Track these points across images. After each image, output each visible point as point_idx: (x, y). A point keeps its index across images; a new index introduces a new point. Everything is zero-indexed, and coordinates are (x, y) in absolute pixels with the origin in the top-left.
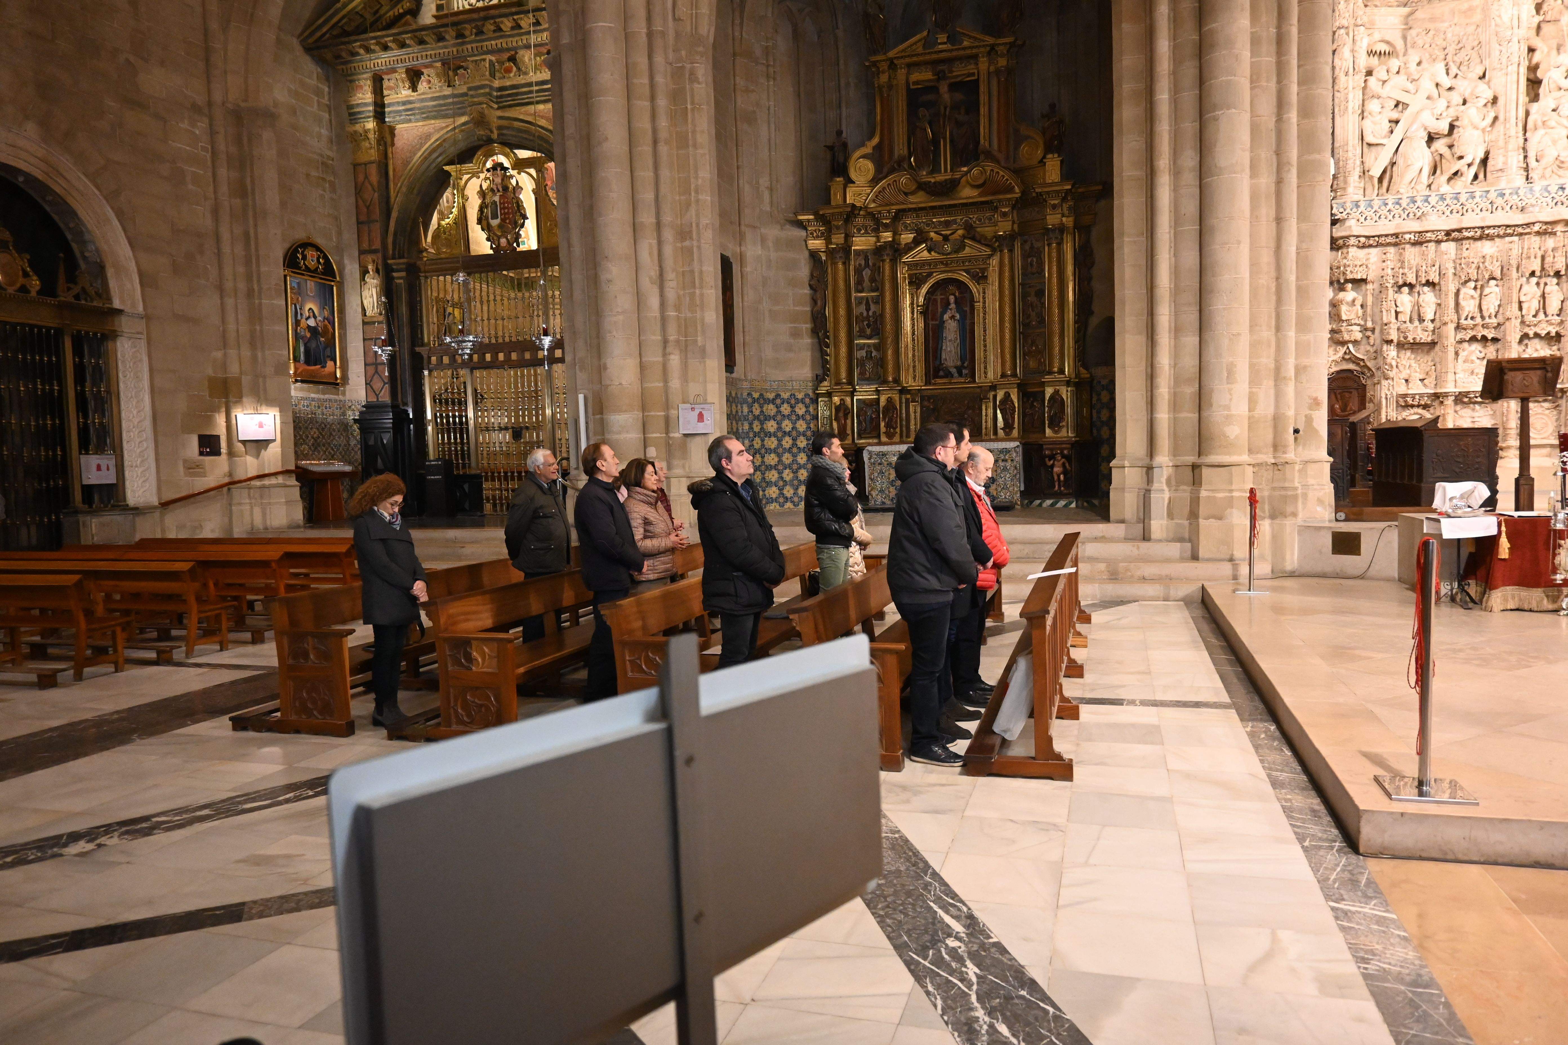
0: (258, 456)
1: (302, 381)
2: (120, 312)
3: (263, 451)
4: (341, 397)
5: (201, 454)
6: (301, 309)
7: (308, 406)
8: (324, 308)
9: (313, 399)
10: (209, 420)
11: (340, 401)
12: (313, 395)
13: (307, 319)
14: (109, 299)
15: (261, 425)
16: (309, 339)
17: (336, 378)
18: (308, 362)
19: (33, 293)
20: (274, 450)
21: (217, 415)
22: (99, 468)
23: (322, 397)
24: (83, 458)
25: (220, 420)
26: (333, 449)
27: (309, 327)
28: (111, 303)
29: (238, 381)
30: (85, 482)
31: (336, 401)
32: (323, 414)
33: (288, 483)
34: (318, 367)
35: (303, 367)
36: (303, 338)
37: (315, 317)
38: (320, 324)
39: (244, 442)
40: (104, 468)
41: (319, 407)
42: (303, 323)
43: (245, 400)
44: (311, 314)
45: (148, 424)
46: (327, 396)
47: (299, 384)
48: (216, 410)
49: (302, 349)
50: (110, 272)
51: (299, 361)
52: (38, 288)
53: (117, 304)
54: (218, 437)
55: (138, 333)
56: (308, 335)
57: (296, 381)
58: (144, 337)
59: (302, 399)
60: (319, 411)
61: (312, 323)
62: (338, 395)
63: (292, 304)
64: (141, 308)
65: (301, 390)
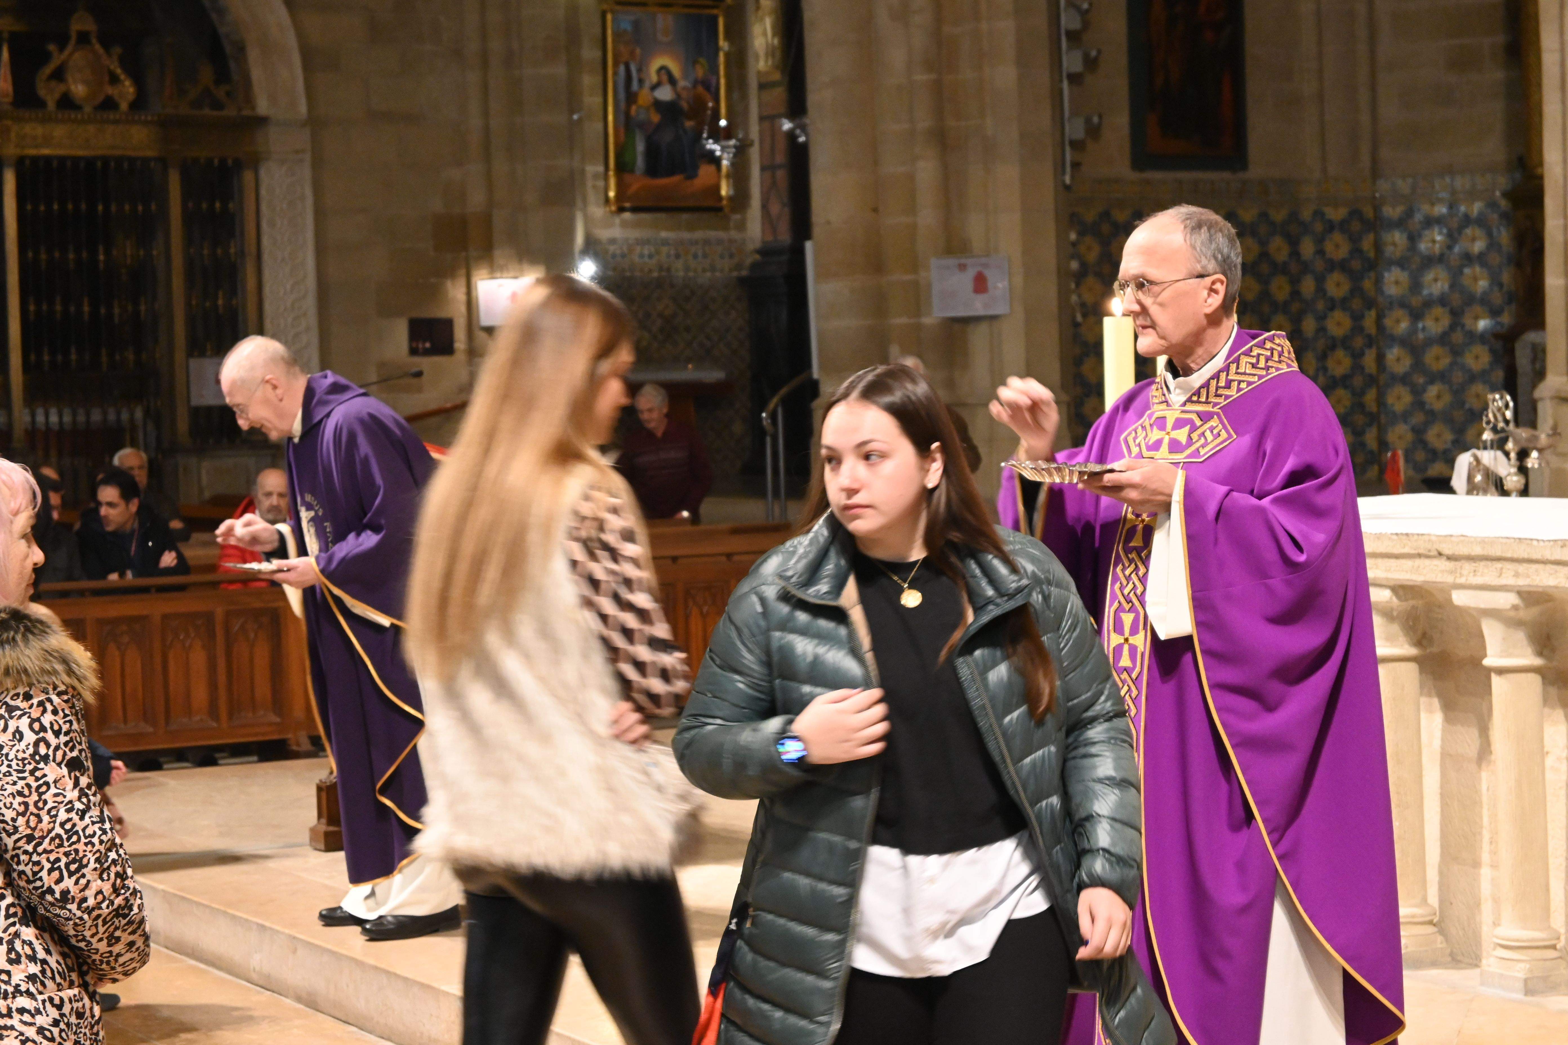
1: (635, 210)
2: (263, 121)
4: (734, 234)
5: (413, 352)
6: (640, 70)
7: (650, 256)
8: (695, 62)
9: (665, 242)
10: (435, 293)
11: (731, 241)
12: (664, 234)
13: (654, 87)
14: (249, 100)
16: (659, 127)
17: (720, 198)
18: (653, 169)
19: (124, 106)
21: (449, 284)
23: (686, 235)
24: (194, 363)
25: (456, 292)
27: (658, 104)
28: (253, 108)
29: (487, 220)
30: (195, 402)
31: (720, 242)
32: (687, 269)
34: (676, 179)
35: (638, 182)
36: (642, 126)
37: (672, 81)
38: (684, 94)
39: (493, 331)
41: (678, 256)
42: (645, 97)
43: (497, 253)
44: (665, 78)
45: (310, 304)
46: (699, 235)
47: (627, 215)
48: (449, 272)
49: (638, 146)
50: (253, 55)
51: (632, 171)
52: (131, 97)
53: (263, 107)
54: (448, 324)
55: (297, 152)
56: (656, 118)
57: (621, 210)
58: (308, 157)
59: (640, 242)
60: (679, 264)
61: (665, 94)
62: (726, 228)
63: (616, 64)
64: (303, 109)
65: (636, 225)
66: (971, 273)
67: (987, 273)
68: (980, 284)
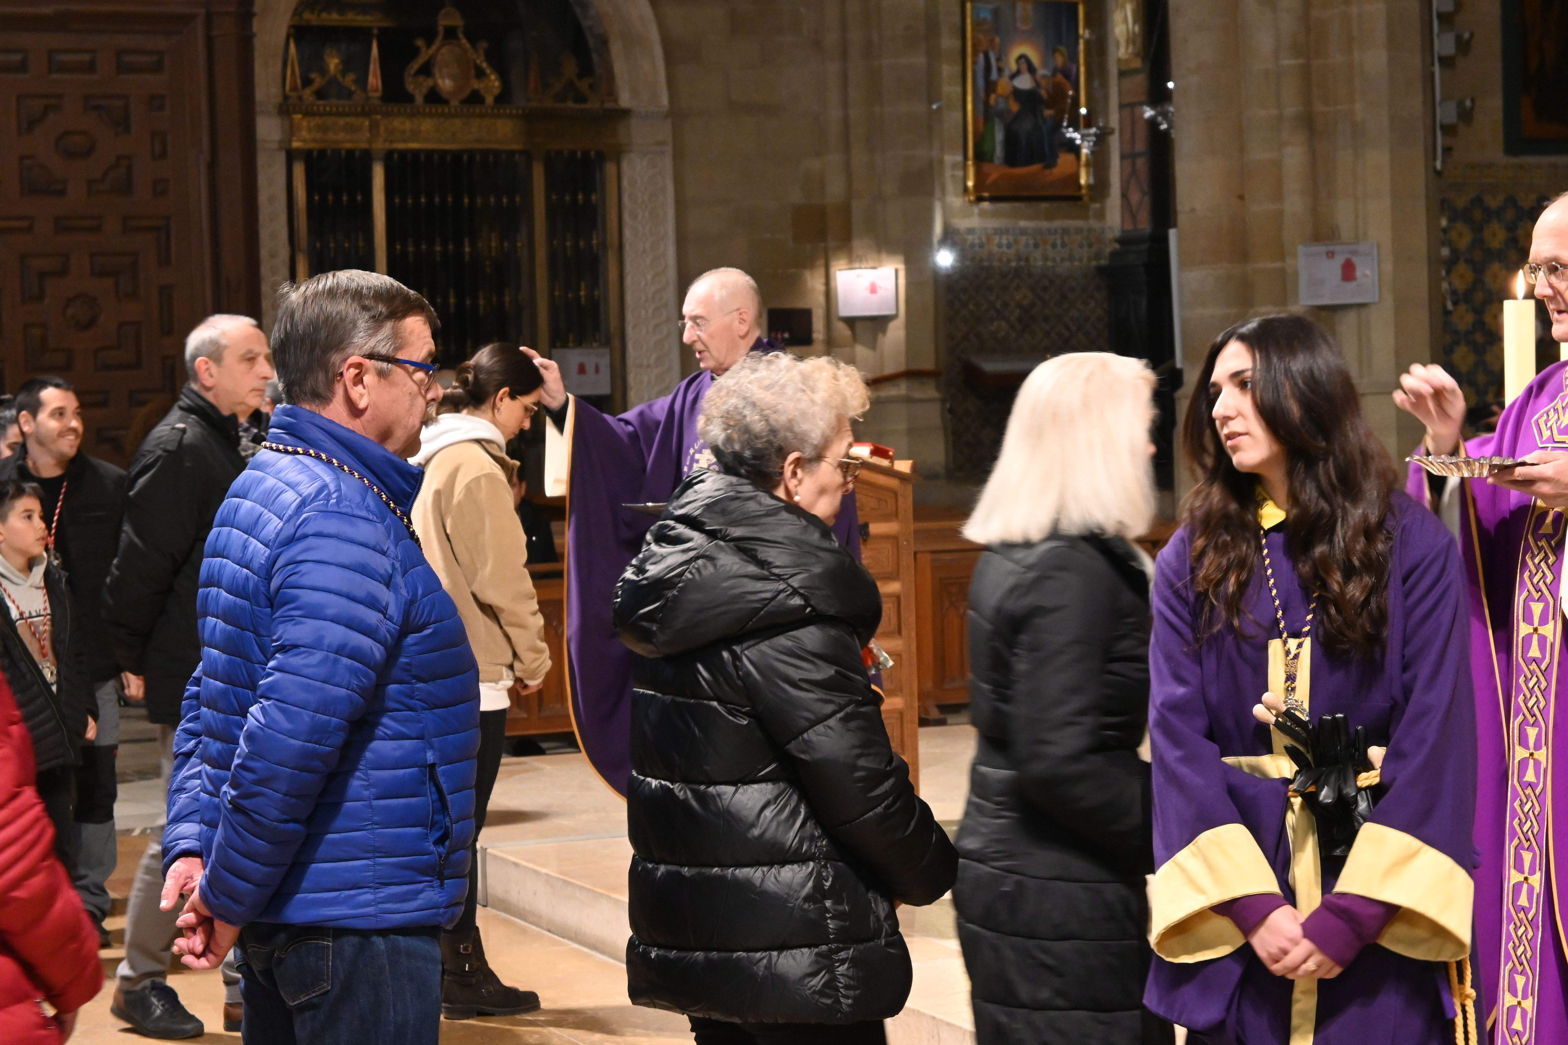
0: (873, 345)
1: (993, 199)
2: (625, 113)
3: (880, 336)
4: (1093, 223)
6: (999, 59)
7: (1009, 246)
8: (1055, 51)
9: (1023, 232)
10: (793, 283)
11: (1090, 230)
12: (1023, 224)
13: (1013, 76)
14: (612, 93)
15: (873, 289)
16: (1017, 117)
17: (1079, 187)
18: (1012, 158)
19: (489, 100)
20: (896, 332)
21: (807, 275)
22: (582, 369)
23: (1044, 224)
25: (815, 282)
26: (1067, 328)
27: (1017, 93)
28: (616, 100)
29: (845, 210)
31: (1079, 231)
32: (1045, 258)
33: (917, 394)
34: (1035, 168)
35: (997, 171)
36: (1001, 115)
37: (1031, 69)
38: (1043, 83)
39: (851, 322)
40: (590, 368)
41: (1036, 246)
42: (1004, 86)
43: (856, 243)
44: (1024, 67)
45: (671, 294)
46: (1057, 224)
47: (986, 205)
48: (807, 263)
49: (999, 136)
50: (616, 48)
51: (991, 160)
52: (496, 91)
53: (625, 100)
54: (807, 314)
55: (658, 143)
56: (1015, 107)
57: (980, 199)
58: (669, 149)
59: (999, 232)
60: (1037, 254)
61: (1024, 83)
62: (1086, 217)
63: (975, 53)
64: (665, 101)
65: (995, 214)
66: (1339, 261)
67: (1355, 260)
68: (1348, 272)
